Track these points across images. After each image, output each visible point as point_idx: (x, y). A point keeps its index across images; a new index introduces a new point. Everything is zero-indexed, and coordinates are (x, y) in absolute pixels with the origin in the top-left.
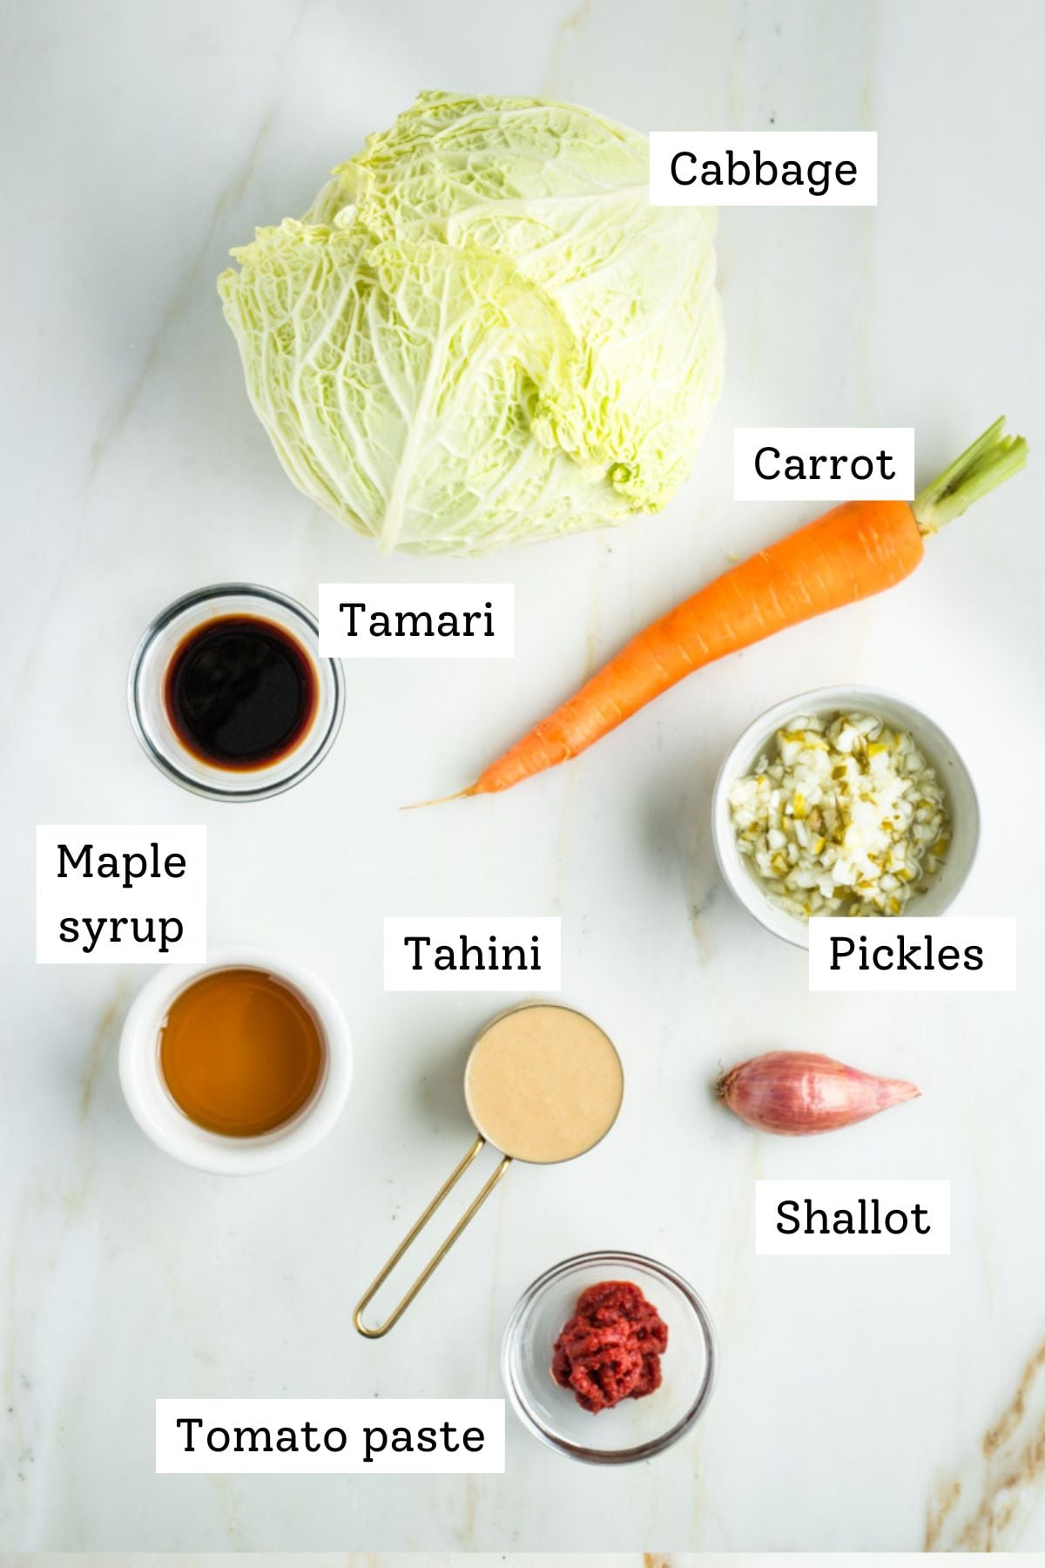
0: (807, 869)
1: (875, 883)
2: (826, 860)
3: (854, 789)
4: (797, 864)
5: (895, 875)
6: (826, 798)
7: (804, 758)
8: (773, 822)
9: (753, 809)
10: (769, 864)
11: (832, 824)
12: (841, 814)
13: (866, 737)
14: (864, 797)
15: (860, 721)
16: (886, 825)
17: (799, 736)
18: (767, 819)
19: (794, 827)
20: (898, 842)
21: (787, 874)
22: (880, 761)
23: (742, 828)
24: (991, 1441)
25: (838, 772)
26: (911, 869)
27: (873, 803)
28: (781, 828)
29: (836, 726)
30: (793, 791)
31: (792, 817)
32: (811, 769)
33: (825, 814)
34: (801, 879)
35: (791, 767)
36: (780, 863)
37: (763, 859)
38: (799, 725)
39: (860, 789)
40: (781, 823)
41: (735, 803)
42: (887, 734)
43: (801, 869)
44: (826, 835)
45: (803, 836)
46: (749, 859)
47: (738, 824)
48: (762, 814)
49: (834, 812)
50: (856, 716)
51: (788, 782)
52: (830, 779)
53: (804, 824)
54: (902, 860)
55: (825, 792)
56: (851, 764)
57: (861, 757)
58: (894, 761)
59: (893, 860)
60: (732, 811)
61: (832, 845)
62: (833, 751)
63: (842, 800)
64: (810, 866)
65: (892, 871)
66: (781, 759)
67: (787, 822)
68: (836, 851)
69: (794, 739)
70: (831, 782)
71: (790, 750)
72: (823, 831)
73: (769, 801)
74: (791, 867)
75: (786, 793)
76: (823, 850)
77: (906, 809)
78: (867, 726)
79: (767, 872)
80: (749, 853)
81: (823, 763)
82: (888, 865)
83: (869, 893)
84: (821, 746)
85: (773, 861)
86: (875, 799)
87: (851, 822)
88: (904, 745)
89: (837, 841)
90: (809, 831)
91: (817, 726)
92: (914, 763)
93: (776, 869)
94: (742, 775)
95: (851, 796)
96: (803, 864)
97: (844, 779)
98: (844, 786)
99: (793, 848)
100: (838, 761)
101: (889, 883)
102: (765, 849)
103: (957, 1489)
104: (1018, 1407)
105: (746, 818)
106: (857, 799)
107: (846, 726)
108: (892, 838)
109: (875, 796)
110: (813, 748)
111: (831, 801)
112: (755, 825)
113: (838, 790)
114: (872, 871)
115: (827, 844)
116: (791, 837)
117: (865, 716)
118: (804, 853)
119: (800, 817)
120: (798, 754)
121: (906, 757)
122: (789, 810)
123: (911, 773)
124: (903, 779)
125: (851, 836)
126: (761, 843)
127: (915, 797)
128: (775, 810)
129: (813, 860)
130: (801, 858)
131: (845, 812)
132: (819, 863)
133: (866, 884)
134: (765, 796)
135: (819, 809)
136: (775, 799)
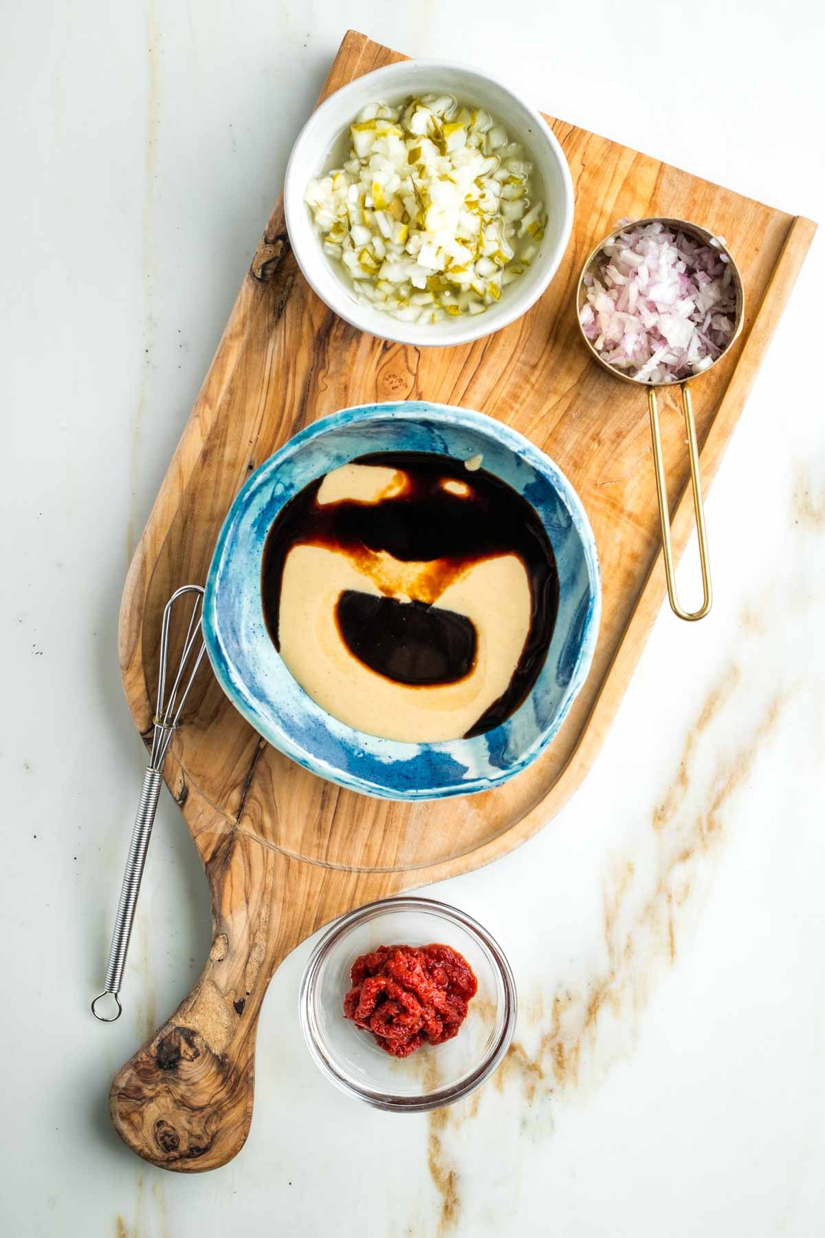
0: (395, 262)
1: (470, 268)
2: (411, 248)
3: (432, 171)
4: (385, 258)
5: (491, 258)
6: (404, 183)
7: (377, 147)
8: (354, 217)
9: (332, 207)
10: (357, 263)
11: (412, 209)
12: (421, 198)
13: (442, 119)
14: (444, 177)
15: (433, 101)
16: (472, 204)
17: (371, 125)
18: (347, 215)
19: (375, 218)
20: (490, 223)
21: (378, 270)
22: (455, 138)
23: (326, 230)
24: (659, 816)
25: (413, 156)
26: (508, 253)
27: (452, 181)
28: (364, 224)
29: (410, 109)
30: (371, 183)
31: (373, 209)
32: (386, 157)
33: (406, 201)
34: (393, 273)
35: (365, 158)
36: (367, 259)
37: (350, 258)
38: (368, 115)
39: (438, 170)
40: (363, 217)
41: (313, 204)
42: (464, 113)
43: (389, 262)
44: (410, 223)
45: (386, 228)
46: (338, 263)
47: (321, 227)
48: (342, 211)
49: (414, 198)
50: (429, 98)
51: (364, 175)
52: (407, 164)
53: (385, 215)
54: (497, 242)
55: (403, 180)
56: (427, 147)
57: (437, 139)
58: (474, 140)
59: (485, 243)
60: (312, 213)
61: (417, 231)
62: (407, 136)
63: (420, 183)
64: (398, 258)
65: (486, 254)
66: (355, 152)
67: (368, 215)
68: (420, 237)
69: (365, 129)
70: (408, 168)
71: (362, 140)
72: (405, 218)
73: (347, 196)
74: (380, 263)
75: (364, 185)
76: (408, 239)
77: (493, 188)
78: (442, 106)
79: (357, 272)
80: (338, 256)
81: (397, 148)
82: (481, 249)
83: (465, 279)
84: (394, 133)
85: (359, 259)
86: (453, 178)
87: (431, 202)
88: (482, 122)
89: (420, 228)
90: (391, 220)
91: (389, 114)
92: (497, 140)
93: (365, 266)
94: (317, 173)
95: (429, 178)
96: (390, 258)
97: (421, 161)
98: (422, 169)
99: (377, 242)
100: (412, 144)
101: (485, 266)
102: (351, 248)
103: (630, 869)
104: (683, 778)
105: (326, 219)
106: (435, 179)
107: (418, 108)
108: (483, 220)
109: (454, 175)
110: (384, 134)
111: (409, 186)
112: (338, 224)
113: (416, 174)
114: (463, 255)
115: (411, 232)
116: (374, 229)
117: (438, 96)
118: (390, 246)
119: (381, 208)
120: (372, 144)
121: (487, 134)
122: (369, 203)
123: (494, 150)
124: (486, 157)
125: (432, 219)
126: (346, 243)
127: (502, 174)
128: (355, 204)
129: (400, 250)
130: (388, 251)
131: (425, 195)
132: (406, 253)
133: (457, 269)
134: (343, 192)
135: (399, 197)
136: (353, 193)
